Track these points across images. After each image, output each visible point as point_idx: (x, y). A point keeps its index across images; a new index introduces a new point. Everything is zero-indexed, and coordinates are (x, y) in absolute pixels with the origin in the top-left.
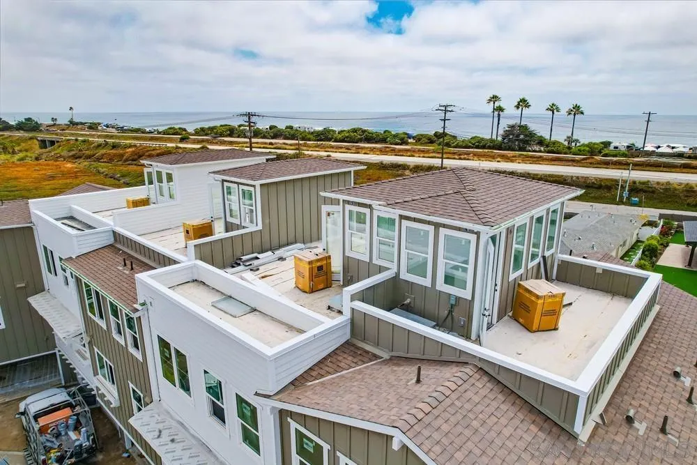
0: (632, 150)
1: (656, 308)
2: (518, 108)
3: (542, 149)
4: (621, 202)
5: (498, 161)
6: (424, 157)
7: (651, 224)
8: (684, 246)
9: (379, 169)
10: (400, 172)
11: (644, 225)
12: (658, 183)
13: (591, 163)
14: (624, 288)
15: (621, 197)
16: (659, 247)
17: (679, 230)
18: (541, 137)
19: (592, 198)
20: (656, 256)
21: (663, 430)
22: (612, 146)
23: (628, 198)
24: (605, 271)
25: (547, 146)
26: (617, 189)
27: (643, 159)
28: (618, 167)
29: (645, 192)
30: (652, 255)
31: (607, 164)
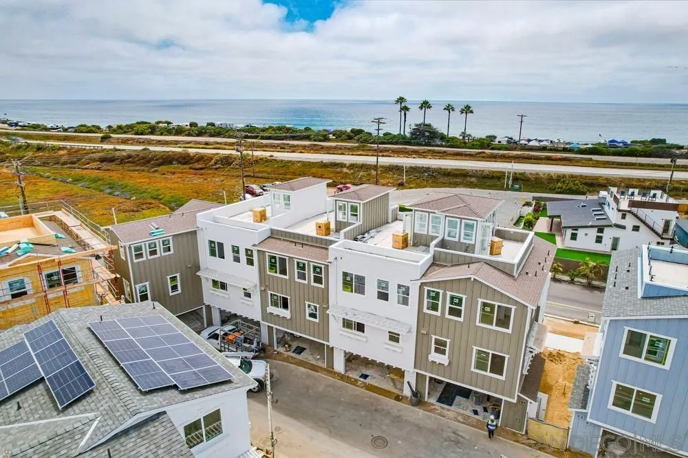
0: (512, 144)
1: (533, 245)
2: (421, 108)
3: (444, 144)
4: (507, 189)
5: (414, 158)
6: (352, 155)
7: (528, 204)
8: (548, 218)
9: (321, 167)
10: (339, 170)
11: (524, 205)
12: (531, 174)
13: (483, 157)
14: (520, 239)
15: (508, 184)
16: (534, 220)
17: (545, 208)
18: (442, 133)
19: (487, 186)
20: (532, 226)
21: (536, 275)
22: (497, 140)
23: (512, 186)
24: (514, 232)
25: (448, 141)
26: (504, 179)
27: (519, 153)
28: (503, 160)
29: (523, 180)
30: (530, 225)
31: (494, 158)
